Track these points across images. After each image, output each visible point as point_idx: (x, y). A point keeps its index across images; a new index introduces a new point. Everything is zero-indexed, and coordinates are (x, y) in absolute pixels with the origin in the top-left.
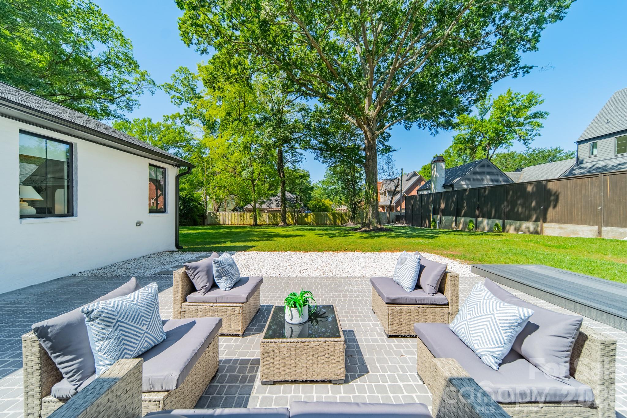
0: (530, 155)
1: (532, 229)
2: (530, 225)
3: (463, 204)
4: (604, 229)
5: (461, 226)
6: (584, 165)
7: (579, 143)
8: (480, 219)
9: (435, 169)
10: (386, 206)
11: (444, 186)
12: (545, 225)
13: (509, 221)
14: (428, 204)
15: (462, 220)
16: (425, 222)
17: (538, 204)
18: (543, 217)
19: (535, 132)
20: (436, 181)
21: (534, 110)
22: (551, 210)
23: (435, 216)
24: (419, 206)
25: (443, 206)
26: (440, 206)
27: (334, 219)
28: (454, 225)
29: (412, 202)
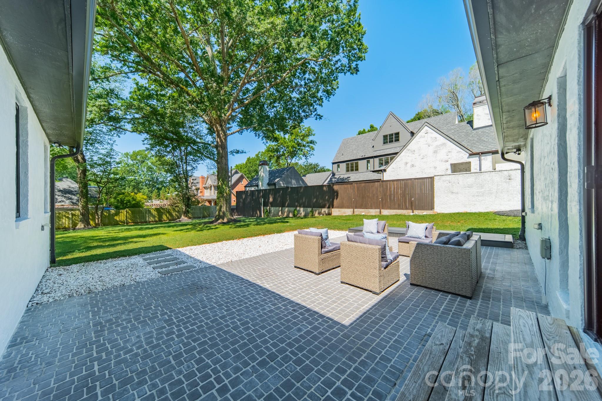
0: (306, 166)
1: (327, 212)
2: (325, 210)
3: (287, 198)
4: (355, 210)
5: (286, 214)
6: (335, 176)
7: (333, 163)
8: (298, 208)
9: (262, 170)
10: (214, 200)
11: (269, 184)
12: (333, 210)
13: (315, 209)
14: (258, 198)
15: (286, 209)
16: (257, 213)
17: (329, 198)
18: (331, 206)
19: (311, 152)
20: (263, 180)
21: (310, 138)
22: (335, 200)
23: (265, 208)
24: (250, 199)
25: (271, 200)
26: (269, 199)
27: (158, 215)
28: (280, 213)
29: (244, 197)
